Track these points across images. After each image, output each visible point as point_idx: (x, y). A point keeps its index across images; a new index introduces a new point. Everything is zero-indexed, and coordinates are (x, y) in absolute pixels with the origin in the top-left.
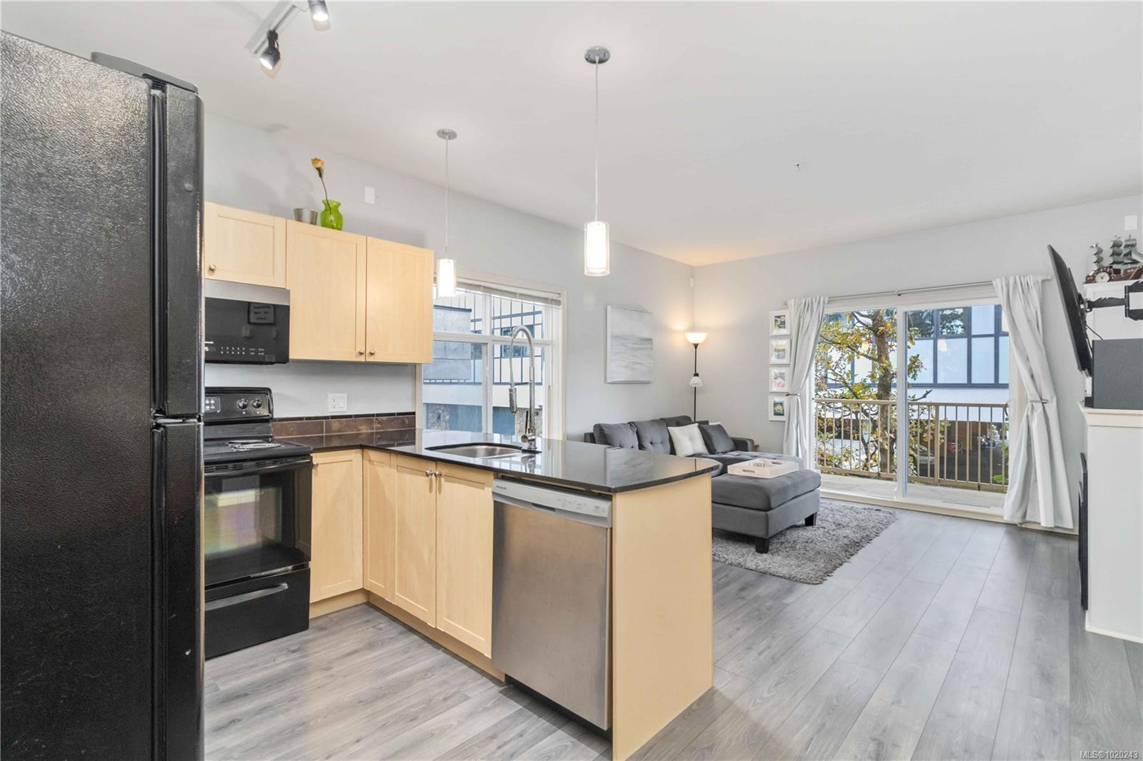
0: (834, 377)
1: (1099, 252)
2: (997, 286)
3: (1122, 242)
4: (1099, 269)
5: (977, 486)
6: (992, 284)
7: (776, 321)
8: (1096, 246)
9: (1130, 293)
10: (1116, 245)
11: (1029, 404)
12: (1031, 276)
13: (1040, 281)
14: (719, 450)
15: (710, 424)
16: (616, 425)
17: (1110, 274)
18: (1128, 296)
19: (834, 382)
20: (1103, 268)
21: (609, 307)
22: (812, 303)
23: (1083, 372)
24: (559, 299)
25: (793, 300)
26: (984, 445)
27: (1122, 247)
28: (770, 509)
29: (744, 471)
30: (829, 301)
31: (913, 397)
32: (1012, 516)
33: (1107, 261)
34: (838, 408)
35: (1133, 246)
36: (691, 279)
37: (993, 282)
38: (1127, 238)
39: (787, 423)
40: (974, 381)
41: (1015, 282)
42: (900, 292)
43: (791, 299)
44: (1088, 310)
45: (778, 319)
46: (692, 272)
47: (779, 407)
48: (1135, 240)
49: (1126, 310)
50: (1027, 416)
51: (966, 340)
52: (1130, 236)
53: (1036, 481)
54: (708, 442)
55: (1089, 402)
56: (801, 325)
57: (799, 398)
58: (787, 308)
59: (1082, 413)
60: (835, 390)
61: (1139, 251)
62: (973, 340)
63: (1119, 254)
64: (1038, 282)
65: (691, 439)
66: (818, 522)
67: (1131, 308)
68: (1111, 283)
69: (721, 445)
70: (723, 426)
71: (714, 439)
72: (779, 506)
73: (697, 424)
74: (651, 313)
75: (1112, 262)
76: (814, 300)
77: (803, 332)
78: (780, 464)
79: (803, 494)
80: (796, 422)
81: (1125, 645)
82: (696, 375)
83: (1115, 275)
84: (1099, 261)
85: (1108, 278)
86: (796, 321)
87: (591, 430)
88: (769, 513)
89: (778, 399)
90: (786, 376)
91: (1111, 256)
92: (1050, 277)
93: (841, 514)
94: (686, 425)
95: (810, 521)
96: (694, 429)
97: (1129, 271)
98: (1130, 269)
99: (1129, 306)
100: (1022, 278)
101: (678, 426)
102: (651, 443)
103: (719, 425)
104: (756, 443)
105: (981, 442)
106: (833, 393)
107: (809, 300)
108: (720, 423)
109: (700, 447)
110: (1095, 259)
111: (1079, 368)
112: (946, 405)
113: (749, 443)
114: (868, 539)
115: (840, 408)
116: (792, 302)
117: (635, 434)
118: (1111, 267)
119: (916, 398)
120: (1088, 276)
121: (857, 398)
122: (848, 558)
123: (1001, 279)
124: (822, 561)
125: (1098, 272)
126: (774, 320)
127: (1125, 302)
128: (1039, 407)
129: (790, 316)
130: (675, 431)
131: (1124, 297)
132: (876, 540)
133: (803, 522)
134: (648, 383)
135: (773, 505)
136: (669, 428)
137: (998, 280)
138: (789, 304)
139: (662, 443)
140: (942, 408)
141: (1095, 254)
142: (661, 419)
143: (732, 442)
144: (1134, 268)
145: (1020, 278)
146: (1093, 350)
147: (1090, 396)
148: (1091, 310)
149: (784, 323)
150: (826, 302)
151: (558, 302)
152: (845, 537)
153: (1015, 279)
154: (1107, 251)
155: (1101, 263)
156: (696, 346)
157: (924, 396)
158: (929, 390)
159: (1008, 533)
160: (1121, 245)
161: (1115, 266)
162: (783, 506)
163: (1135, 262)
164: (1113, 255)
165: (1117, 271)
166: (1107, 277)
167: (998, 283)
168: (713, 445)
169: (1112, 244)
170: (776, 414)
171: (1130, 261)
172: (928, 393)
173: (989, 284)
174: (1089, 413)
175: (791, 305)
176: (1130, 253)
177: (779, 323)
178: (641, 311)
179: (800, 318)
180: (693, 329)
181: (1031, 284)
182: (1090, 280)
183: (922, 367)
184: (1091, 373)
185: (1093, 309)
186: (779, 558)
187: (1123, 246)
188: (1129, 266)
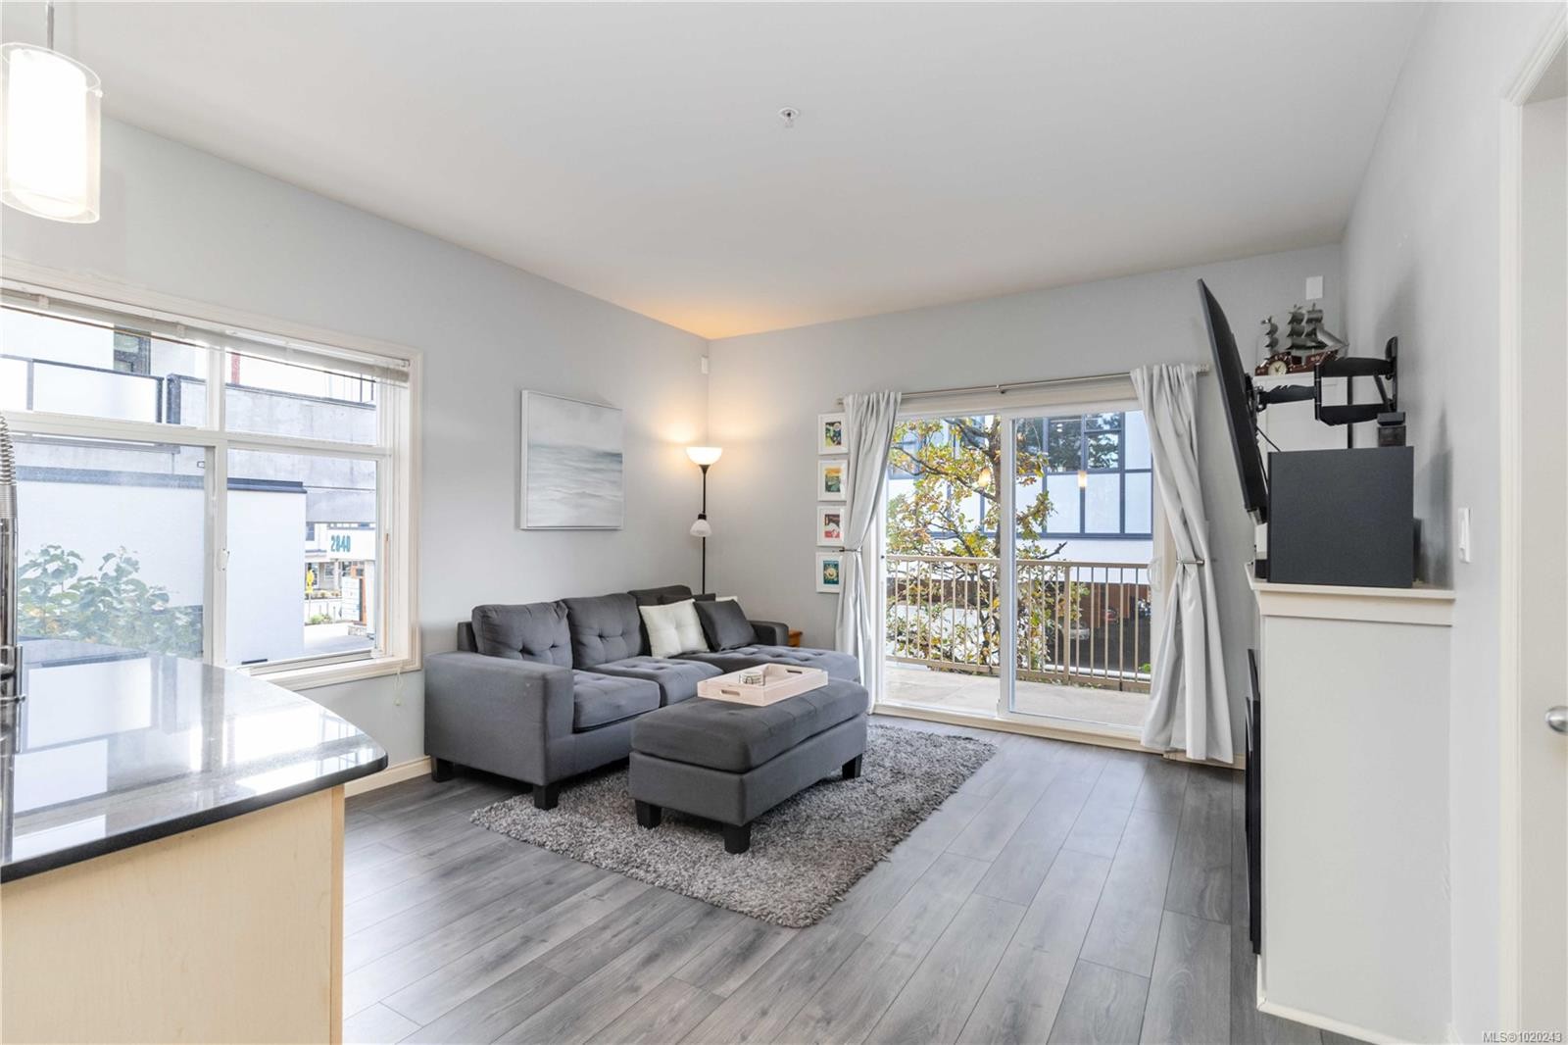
0: (940, 523)
1: (1272, 332)
2: (1136, 380)
3: (1303, 315)
4: (1273, 357)
5: (1118, 684)
6: (1129, 377)
7: (828, 430)
8: (1270, 320)
9: (1323, 379)
10: (1296, 319)
11: (1180, 567)
12: (1182, 365)
13: (1194, 373)
14: (725, 643)
15: (718, 599)
16: (525, 606)
17: (1287, 363)
18: (1320, 382)
19: (941, 530)
20: (1278, 354)
21: (525, 394)
22: (878, 402)
23: (1252, 513)
24: (405, 369)
25: (851, 398)
26: (1143, 612)
27: (1304, 323)
28: (749, 769)
29: (723, 692)
30: (903, 401)
31: (1044, 553)
32: (1152, 741)
33: (1284, 344)
34: (948, 568)
35: (1319, 320)
36: (704, 361)
37: (1131, 374)
38: (1311, 309)
39: (841, 596)
40: (1128, 531)
41: (1161, 376)
42: (1003, 388)
43: (847, 395)
44: (1260, 407)
45: (831, 428)
46: (704, 348)
47: (832, 571)
48: (1320, 311)
49: (1316, 406)
50: (1177, 586)
51: (1118, 475)
52: (1314, 305)
53: (1184, 688)
54: (709, 632)
55: (1263, 570)
56: (863, 439)
57: (859, 556)
58: (843, 411)
59: (1252, 592)
60: (942, 541)
61: (1326, 328)
62: (1127, 475)
63: (1299, 334)
64: (1192, 375)
65: (679, 626)
66: (865, 770)
67: (1323, 405)
68: (1290, 375)
69: (729, 635)
70: (740, 604)
71: (719, 627)
72: (771, 760)
73: (693, 600)
74: (621, 410)
75: (1289, 345)
76: (881, 395)
77: (865, 450)
78: (800, 673)
79: (828, 729)
80: (854, 595)
81: (1321, 1034)
82: (702, 517)
83: (1294, 365)
84: (1272, 345)
85: (1285, 370)
86: (856, 429)
87: (468, 617)
88: (746, 777)
89: (832, 557)
90: (841, 519)
91: (1289, 335)
92: (1207, 369)
93: (909, 749)
94: (677, 601)
95: (851, 770)
96: (685, 609)
97: (1313, 359)
98: (1314, 356)
99: (1320, 401)
100: (1170, 368)
101: (663, 604)
102: (601, 636)
103: (733, 600)
104: (792, 629)
105: (1140, 608)
106: (939, 547)
107: (873, 396)
108: (735, 598)
109: (694, 639)
110: (1267, 341)
111: (1246, 507)
112: (1079, 565)
113: (778, 630)
114: (935, 802)
115: (951, 568)
116: (849, 400)
117: (565, 622)
118: (1289, 354)
119: (1048, 554)
120: (1259, 368)
121: (971, 555)
122: (889, 851)
123: (1142, 369)
124: (839, 862)
125: (1271, 361)
126: (824, 430)
127: (1315, 393)
128: (1192, 570)
129: (848, 424)
130: (653, 613)
131: (1313, 385)
132: (948, 805)
133: (839, 772)
134: (614, 530)
135: (755, 760)
136: (641, 607)
137: (1138, 370)
138: (845, 402)
139: (622, 635)
140: (1074, 570)
141: (1268, 334)
142: (630, 593)
143: (752, 631)
144: (1320, 355)
145: (1167, 368)
146: (1269, 482)
147: (1265, 557)
148: (1264, 408)
149: (840, 435)
150: (899, 400)
151: (403, 376)
152: (897, 801)
153: (1161, 370)
154: (1284, 328)
155: (1276, 348)
156: (705, 469)
157: (1057, 552)
158: (1062, 542)
159: (1149, 770)
160: (1302, 320)
161: (1295, 353)
162: (783, 758)
163: (1321, 345)
164: (1291, 335)
165: (1297, 360)
166: (1283, 368)
167: (1138, 376)
168: (715, 635)
169: (1290, 318)
170: (827, 581)
171: (1314, 344)
172: (1061, 546)
173: (1124, 377)
174: (1263, 592)
175: (848, 404)
176: (1313, 333)
177: (832, 434)
178: (598, 405)
179: (861, 426)
180: (706, 441)
181: (1182, 377)
182: (1263, 371)
183: (1052, 509)
184: (1264, 517)
185: (1269, 405)
186: (763, 862)
187: (1305, 320)
188: (1313, 352)
